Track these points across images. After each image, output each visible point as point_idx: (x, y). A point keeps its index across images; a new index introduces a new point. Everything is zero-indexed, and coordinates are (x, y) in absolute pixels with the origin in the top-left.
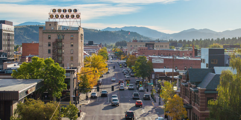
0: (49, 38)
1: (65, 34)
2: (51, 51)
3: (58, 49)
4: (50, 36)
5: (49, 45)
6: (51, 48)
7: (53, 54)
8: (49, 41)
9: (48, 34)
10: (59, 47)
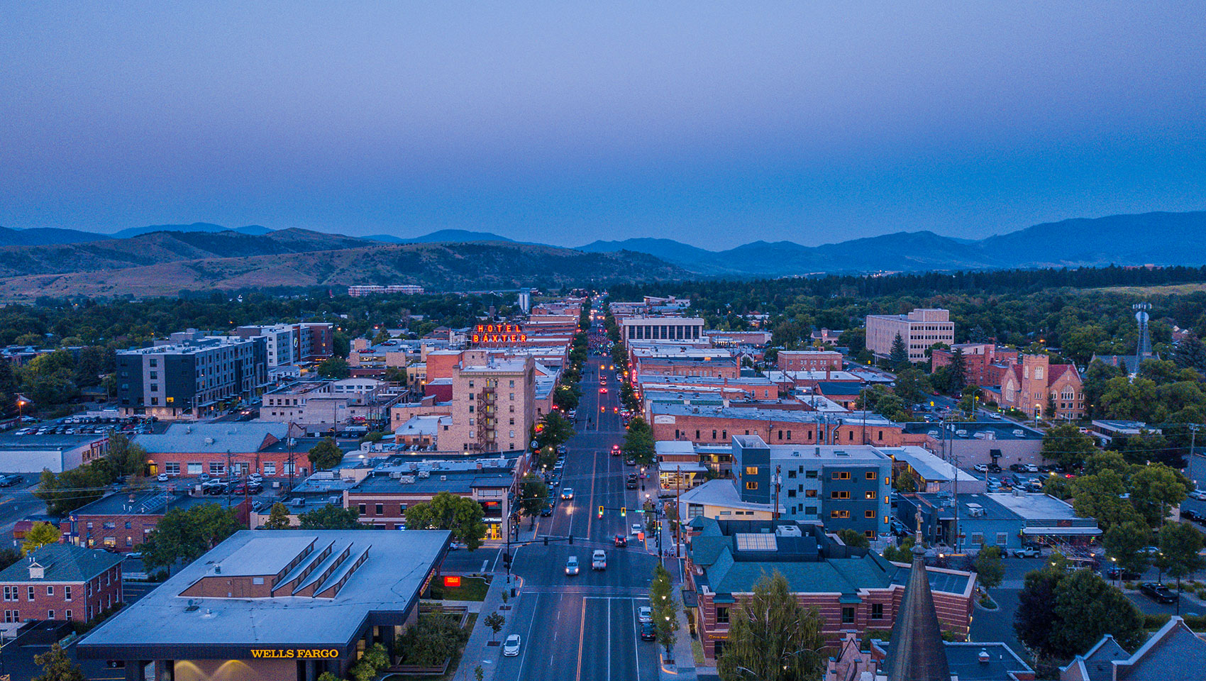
0: (472, 385)
1: (499, 379)
2: (475, 410)
3: (488, 405)
4: (472, 383)
5: (472, 398)
6: (475, 403)
7: (478, 415)
8: (471, 391)
9: (469, 379)
10: (488, 402)
